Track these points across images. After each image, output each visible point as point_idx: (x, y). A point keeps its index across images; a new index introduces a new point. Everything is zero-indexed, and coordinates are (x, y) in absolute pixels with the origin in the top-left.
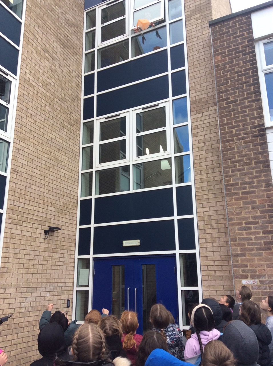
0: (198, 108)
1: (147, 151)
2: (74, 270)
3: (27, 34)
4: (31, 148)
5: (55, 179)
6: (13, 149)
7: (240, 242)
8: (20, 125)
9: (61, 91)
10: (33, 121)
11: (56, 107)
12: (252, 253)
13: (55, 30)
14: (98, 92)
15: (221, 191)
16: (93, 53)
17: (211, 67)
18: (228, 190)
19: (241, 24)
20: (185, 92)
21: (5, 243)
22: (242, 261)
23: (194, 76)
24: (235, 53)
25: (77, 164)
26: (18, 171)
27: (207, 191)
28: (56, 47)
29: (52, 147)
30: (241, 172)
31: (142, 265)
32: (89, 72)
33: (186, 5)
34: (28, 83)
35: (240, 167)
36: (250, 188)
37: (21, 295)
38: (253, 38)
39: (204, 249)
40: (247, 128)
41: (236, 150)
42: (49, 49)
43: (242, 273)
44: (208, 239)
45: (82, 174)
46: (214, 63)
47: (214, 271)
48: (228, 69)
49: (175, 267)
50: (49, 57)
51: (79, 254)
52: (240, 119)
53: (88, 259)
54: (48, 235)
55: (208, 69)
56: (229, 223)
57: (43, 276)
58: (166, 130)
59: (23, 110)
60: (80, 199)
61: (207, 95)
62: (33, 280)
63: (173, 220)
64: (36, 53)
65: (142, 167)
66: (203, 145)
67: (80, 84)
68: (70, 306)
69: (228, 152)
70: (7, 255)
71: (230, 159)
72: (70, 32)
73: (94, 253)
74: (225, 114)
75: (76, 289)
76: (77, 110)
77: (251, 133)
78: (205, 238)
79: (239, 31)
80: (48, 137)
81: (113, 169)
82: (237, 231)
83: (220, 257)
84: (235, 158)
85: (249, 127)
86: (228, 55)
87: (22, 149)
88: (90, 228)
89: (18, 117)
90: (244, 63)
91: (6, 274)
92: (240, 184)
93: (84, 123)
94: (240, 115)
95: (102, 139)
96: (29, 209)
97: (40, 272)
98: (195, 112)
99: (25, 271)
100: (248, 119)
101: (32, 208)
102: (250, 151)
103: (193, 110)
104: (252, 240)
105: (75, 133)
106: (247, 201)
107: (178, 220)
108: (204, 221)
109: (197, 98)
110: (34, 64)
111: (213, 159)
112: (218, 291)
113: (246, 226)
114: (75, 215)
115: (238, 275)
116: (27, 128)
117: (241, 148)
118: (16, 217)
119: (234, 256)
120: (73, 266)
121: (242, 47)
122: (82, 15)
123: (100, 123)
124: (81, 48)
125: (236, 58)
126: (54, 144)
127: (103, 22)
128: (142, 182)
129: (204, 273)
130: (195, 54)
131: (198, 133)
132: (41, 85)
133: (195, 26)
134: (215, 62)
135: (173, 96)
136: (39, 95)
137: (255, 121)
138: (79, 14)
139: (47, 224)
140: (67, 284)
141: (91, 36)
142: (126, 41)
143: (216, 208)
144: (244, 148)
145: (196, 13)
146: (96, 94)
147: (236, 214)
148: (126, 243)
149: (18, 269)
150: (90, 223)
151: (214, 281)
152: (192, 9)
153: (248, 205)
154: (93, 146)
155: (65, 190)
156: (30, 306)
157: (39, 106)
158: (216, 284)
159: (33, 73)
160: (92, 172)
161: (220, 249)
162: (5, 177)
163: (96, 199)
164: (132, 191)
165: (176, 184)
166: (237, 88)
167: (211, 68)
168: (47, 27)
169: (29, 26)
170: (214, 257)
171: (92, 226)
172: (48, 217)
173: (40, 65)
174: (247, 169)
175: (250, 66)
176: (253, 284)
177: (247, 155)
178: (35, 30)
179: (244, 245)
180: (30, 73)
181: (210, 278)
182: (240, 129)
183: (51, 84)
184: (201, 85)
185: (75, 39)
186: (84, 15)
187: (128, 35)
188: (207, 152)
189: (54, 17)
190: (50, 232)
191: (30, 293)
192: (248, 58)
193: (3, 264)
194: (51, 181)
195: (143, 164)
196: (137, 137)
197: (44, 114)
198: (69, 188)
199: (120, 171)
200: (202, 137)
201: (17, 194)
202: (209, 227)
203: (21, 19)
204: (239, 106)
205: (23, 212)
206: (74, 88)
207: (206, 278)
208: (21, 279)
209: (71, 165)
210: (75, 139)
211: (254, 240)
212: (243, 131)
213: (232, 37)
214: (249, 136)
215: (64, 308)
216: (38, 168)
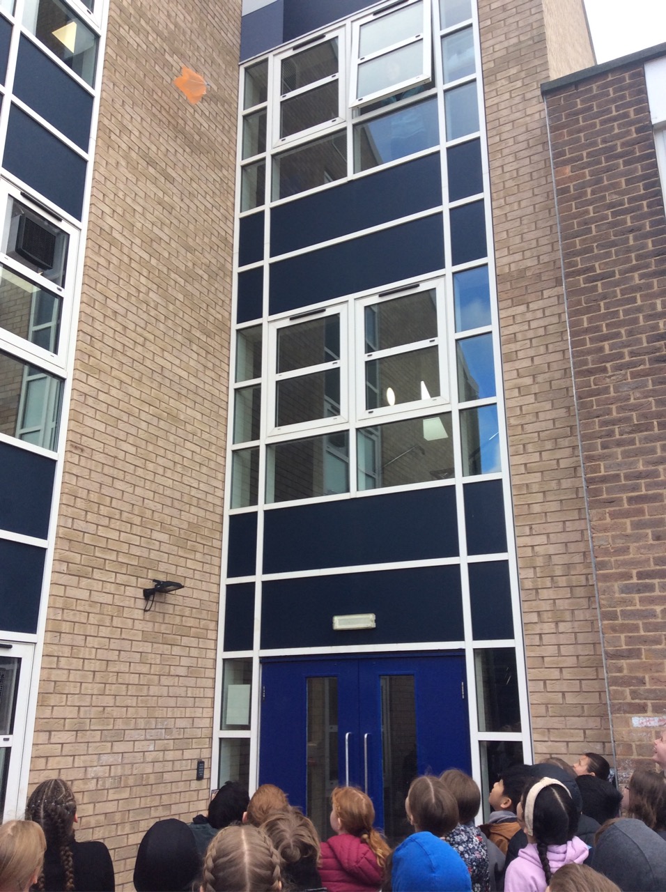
0: (517, 293)
1: (390, 395)
2: (214, 688)
3: (106, 122)
4: (114, 392)
5: (171, 465)
6: (72, 395)
7: (626, 622)
8: (89, 337)
9: (185, 255)
10: (119, 328)
11: (175, 293)
12: (655, 650)
13: (171, 111)
14: (272, 255)
15: (577, 495)
16: (261, 163)
17: (548, 192)
18: (594, 493)
19: (622, 89)
20: (484, 254)
21: (50, 621)
22: (631, 668)
23: (506, 214)
24: (607, 160)
25: (221, 428)
26: (84, 448)
27: (542, 494)
28: (174, 150)
29: (164, 389)
30: (627, 448)
31: (380, 675)
32: (251, 208)
33: (485, 45)
34: (107, 237)
35: (624, 437)
36: (648, 486)
37: (88, 747)
38: (651, 122)
39: (535, 639)
40: (639, 341)
41: (612, 394)
42: (156, 156)
43: (632, 699)
44: (545, 613)
45: (234, 452)
46: (554, 184)
47: (561, 694)
48: (589, 197)
49: (463, 683)
50: (158, 175)
51: (226, 649)
52: (622, 317)
53: (249, 661)
54: (153, 601)
55: (539, 199)
56: (596, 575)
57: (139, 702)
58: (437, 346)
59: (97, 303)
60: (228, 512)
61: (539, 261)
62: (116, 712)
63: (457, 566)
64: (127, 166)
65: (378, 433)
66: (528, 381)
67: (229, 238)
68: (205, 777)
69: (593, 398)
70: (55, 650)
71: (598, 417)
72: (207, 114)
73: (264, 646)
74: (585, 305)
75: (218, 734)
76: (223, 298)
77: (648, 353)
78: (538, 612)
79: (616, 106)
80: (155, 365)
81: (309, 439)
82: (617, 595)
83: (575, 657)
84: (609, 412)
85: (644, 337)
86: (589, 165)
87: (94, 393)
88: (253, 584)
89: (85, 318)
90: (628, 182)
91: (52, 696)
92: (622, 478)
93: (238, 331)
94: (621, 309)
95: (281, 368)
96: (108, 538)
97: (132, 690)
98: (510, 300)
99: (96, 688)
100: (641, 318)
101: (115, 535)
102: (646, 397)
103: (504, 296)
104: (655, 616)
105: (217, 354)
106: (641, 520)
107: (470, 565)
108: (535, 568)
109: (513, 267)
110: (122, 193)
111: (557, 416)
112: (570, 744)
113: (640, 581)
114: (216, 553)
115: (620, 703)
116: (104, 345)
117: (625, 389)
118: (77, 558)
119: (610, 656)
120: (213, 676)
121: (623, 145)
122: (235, 73)
123: (278, 330)
124: (232, 152)
125: (608, 172)
126: (167, 382)
127: (284, 90)
128: (377, 471)
129: (536, 699)
130: (506, 161)
131: (516, 351)
132: (138, 241)
133: (507, 96)
134: (556, 181)
135: (454, 263)
136: (134, 265)
137: (658, 323)
138: (226, 73)
139: (151, 575)
140: (198, 723)
141: (257, 123)
142: (340, 134)
143: (563, 537)
144: (633, 389)
145: (508, 65)
146: (267, 261)
147: (615, 551)
148: (341, 622)
149: (81, 685)
150: (253, 573)
151: (563, 718)
152: (500, 55)
153: (644, 531)
154: (260, 384)
155: (194, 492)
156: (110, 776)
157: (133, 291)
158: (566, 726)
159: (121, 213)
160: (258, 446)
161: (576, 639)
162: (54, 462)
163: (268, 513)
164: (354, 493)
165: (463, 476)
166: (613, 244)
167: (548, 196)
168: (152, 105)
169: (111, 102)
170: (560, 658)
171: (259, 578)
172: (152, 556)
173: (136, 194)
174: (640, 442)
175: (644, 190)
176: (660, 726)
177: (642, 405)
178: (125, 113)
179: (636, 628)
180: (113, 214)
181: (550, 710)
182: (622, 342)
183: (161, 239)
184: (522, 238)
185: (218, 130)
186: (239, 73)
187: (344, 119)
188: (540, 399)
189: (169, 80)
190: (157, 594)
191: (109, 744)
192: (639, 170)
193: (46, 671)
194: (160, 471)
195: (379, 427)
196: (366, 362)
197: (145, 310)
198: (202, 486)
199: (325, 445)
200: (527, 363)
201: (79, 503)
202: (548, 583)
203: (93, 87)
204: (618, 286)
205: (95, 546)
206: (216, 248)
207: (542, 710)
208: (88, 708)
209: (208, 430)
210: (217, 369)
211: (660, 616)
212: (629, 346)
213: (597, 121)
214: (645, 359)
215: (190, 781)
216: (131, 439)
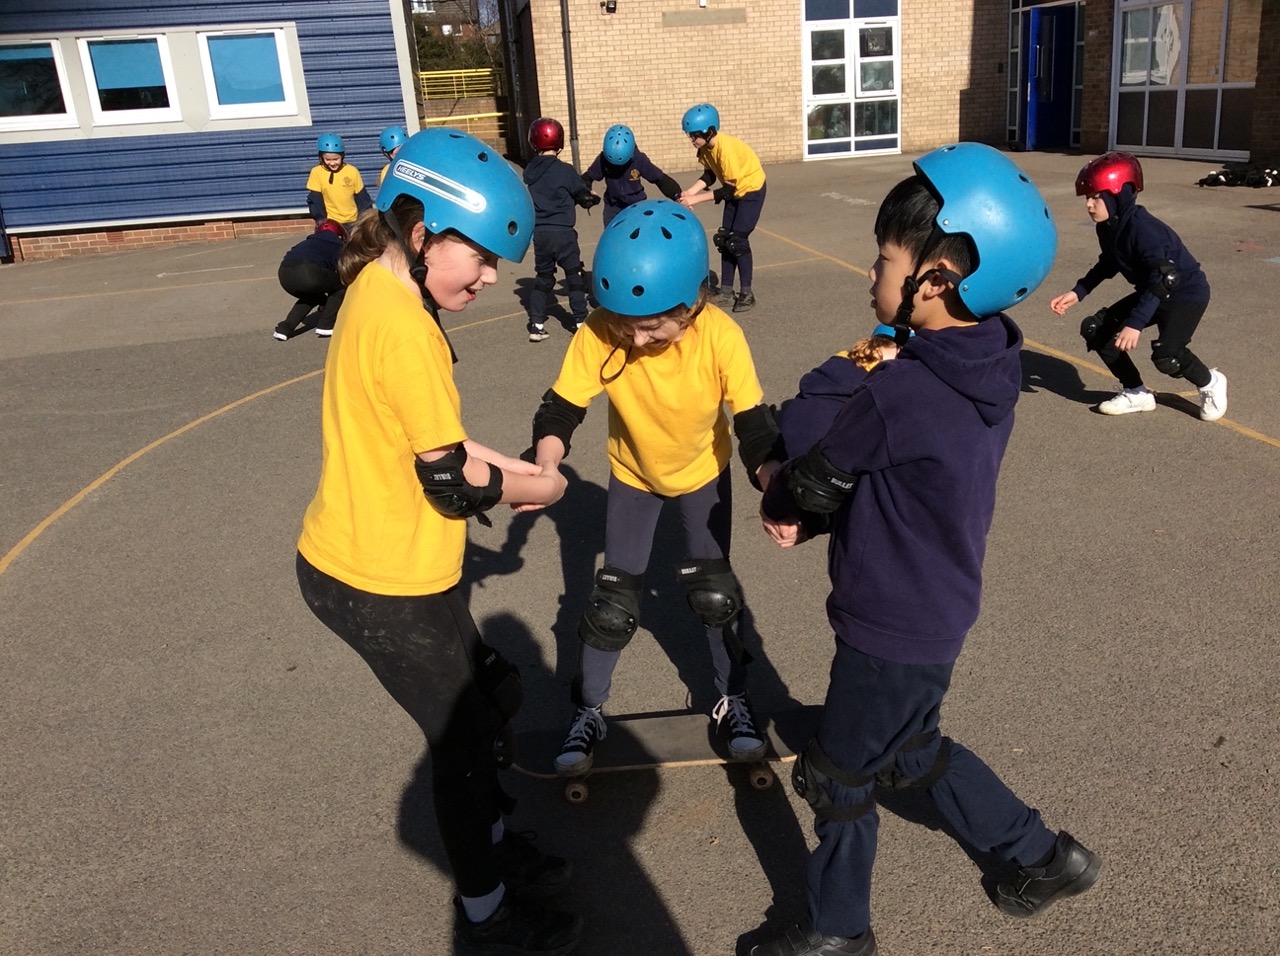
21: (903, 10)
51: (1013, 7)
53: (1019, 14)
62: (942, 44)
68: (1004, 71)
70: (907, 21)
75: (1011, 50)
91: (907, 40)
99: (930, 35)
120: (1015, 26)
140: (998, 46)
193: (903, 31)
215: (994, 73)
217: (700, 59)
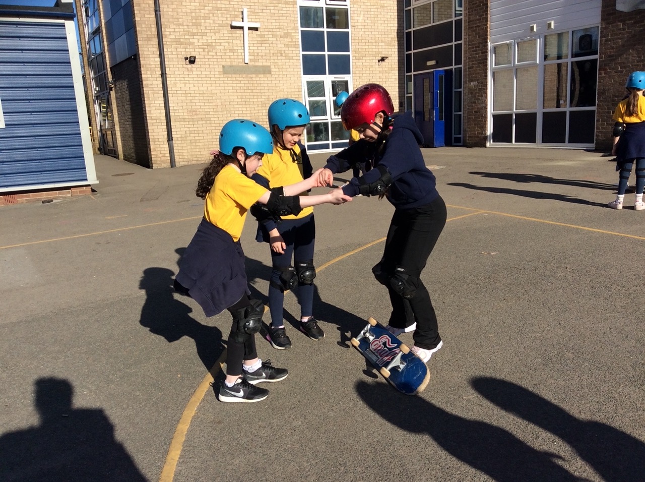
2: (405, 83)
5: (383, 22)
12: (476, 66)
18: (469, 25)
21: (353, 71)
22: (472, 71)
30: (476, 12)
39: (465, 64)
43: (471, 78)
45: (406, 11)
51: (407, 72)
60: (405, 31)
63: (452, 45)
68: (403, 106)
70: (355, 78)
73: (414, 71)
75: (406, 95)
82: (471, 53)
87: (356, 9)
88: (411, 53)
92: (474, 21)
96: (366, 48)
107: (455, 45)
108: (466, 45)
114: (402, 45)
118: (358, 55)
119: (469, 68)
120: (404, 80)
139: (380, 55)
147: (472, 41)
150: (411, 50)
155: (392, 28)
160: (411, 9)
162: (349, 33)
164: (432, 24)
165: (454, 18)
172: (380, 50)
194: (380, 25)
205: (362, 51)
217: (245, 94)
